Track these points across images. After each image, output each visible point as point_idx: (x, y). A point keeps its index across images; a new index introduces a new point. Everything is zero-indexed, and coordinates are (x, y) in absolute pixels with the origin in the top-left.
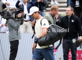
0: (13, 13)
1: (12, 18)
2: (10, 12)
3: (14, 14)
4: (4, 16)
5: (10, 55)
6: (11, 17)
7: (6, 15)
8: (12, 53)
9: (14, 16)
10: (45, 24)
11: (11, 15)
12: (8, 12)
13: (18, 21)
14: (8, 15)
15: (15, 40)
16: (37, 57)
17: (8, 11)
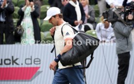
0: (121, 14)
1: (120, 21)
2: (117, 13)
3: (123, 15)
4: (109, 18)
5: (119, 74)
6: (118, 19)
7: (111, 17)
8: (120, 70)
9: (123, 18)
10: (67, 34)
11: (118, 17)
12: (114, 13)
13: (129, 25)
14: (114, 17)
15: (125, 52)
16: (59, 81)
17: (113, 10)
